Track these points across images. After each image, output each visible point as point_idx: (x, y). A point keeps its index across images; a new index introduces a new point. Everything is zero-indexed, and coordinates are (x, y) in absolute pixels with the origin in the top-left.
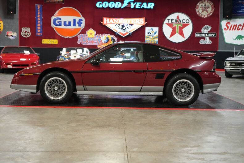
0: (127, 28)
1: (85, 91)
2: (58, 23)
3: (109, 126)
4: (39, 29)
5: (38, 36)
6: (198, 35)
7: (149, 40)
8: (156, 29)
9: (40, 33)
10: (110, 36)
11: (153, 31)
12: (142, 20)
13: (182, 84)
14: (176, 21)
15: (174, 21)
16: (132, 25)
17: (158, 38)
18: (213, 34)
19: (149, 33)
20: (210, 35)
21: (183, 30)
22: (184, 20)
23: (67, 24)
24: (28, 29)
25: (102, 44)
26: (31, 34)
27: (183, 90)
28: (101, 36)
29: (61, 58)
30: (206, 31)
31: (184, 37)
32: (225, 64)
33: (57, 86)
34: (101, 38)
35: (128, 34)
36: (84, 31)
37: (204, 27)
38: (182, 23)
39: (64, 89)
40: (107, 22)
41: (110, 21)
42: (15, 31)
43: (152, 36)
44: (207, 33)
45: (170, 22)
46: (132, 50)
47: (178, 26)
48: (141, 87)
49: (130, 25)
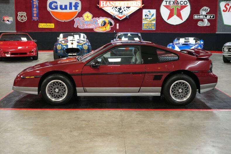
0: (124, 11)
1: (85, 92)
2: (54, 6)
3: (110, 135)
4: (35, 13)
5: (34, 20)
6: (196, 17)
7: (146, 23)
8: (154, 11)
9: (36, 17)
10: (107, 20)
11: (150, 13)
12: (139, 2)
13: (179, 85)
14: (174, 2)
15: (172, 3)
16: (129, 7)
17: (155, 20)
18: (212, 15)
19: (147, 16)
20: (208, 17)
21: (181, 12)
22: (182, 1)
23: (63, 7)
24: (25, 14)
25: (99, 27)
26: (27, 19)
27: (180, 90)
28: (97, 19)
29: (58, 45)
30: (204, 13)
31: (182, 19)
32: (223, 50)
33: (58, 88)
34: (97, 21)
35: (125, 17)
36: (80, 15)
37: (203, 8)
38: (180, 5)
39: (65, 91)
40: (103, 5)
41: (107, 4)
42: (11, 16)
43: (150, 19)
44: (206, 14)
45: (168, 4)
46: (129, 35)
47: (175, 8)
48: (139, 88)
49: (127, 7)
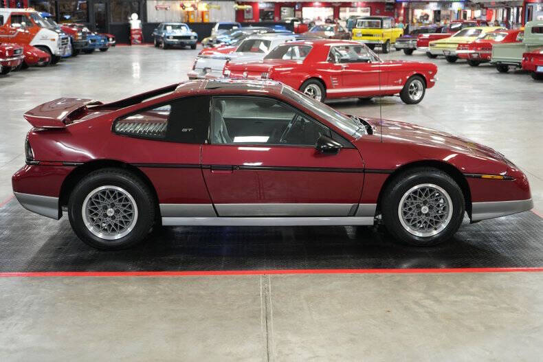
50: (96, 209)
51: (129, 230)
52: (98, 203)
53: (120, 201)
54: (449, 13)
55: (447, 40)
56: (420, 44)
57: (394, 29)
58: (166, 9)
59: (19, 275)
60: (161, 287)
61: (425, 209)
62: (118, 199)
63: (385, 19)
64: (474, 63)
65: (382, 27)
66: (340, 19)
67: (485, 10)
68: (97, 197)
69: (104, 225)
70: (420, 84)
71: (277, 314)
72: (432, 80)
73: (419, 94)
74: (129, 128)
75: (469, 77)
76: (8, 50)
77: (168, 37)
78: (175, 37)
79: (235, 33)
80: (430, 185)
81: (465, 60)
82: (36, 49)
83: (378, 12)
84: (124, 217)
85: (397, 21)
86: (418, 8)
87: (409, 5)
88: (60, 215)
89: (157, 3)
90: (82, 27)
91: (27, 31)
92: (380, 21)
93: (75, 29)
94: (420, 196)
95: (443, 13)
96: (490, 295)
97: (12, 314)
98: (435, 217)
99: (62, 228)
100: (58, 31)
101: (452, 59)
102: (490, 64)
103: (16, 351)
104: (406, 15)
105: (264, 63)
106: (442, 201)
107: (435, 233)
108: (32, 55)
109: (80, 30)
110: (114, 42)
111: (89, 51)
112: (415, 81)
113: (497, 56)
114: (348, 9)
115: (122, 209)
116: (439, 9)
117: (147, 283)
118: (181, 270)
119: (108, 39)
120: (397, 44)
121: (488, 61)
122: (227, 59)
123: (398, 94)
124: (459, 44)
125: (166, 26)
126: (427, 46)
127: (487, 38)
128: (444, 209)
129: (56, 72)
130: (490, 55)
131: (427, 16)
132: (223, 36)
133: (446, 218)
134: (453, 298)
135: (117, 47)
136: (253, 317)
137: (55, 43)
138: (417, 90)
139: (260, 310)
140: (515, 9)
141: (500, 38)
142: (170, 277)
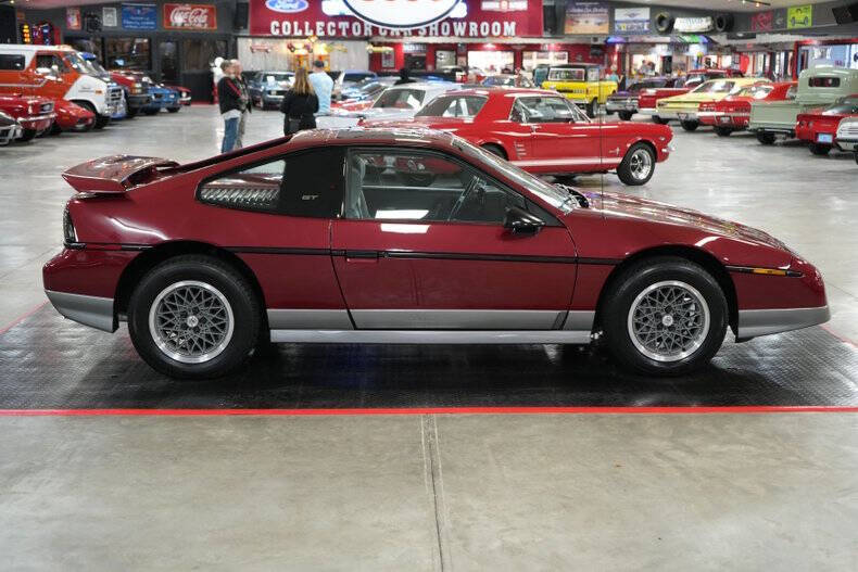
50: (171, 316)
51: (222, 347)
52: (174, 307)
53: (207, 304)
54: (685, 61)
55: (682, 98)
56: (643, 104)
57: (603, 83)
58: (266, 51)
59: (51, 413)
60: (269, 431)
61: (668, 320)
62: (204, 301)
63: (591, 67)
64: (724, 131)
65: (586, 80)
66: (523, 69)
67: (738, 56)
68: (172, 298)
69: (181, 342)
70: (646, 156)
71: (449, 468)
72: (664, 150)
73: (646, 170)
74: (222, 196)
75: (716, 150)
76: (32, 105)
77: (269, 92)
78: (279, 93)
79: (369, 85)
80: (676, 283)
81: (711, 128)
82: (73, 105)
83: (579, 58)
84: (213, 329)
85: (608, 71)
86: (639, 53)
87: (625, 48)
88: (116, 327)
89: (254, 43)
90: (142, 76)
91: (60, 80)
92: (583, 70)
93: (131, 78)
94: (661, 299)
95: (676, 60)
96: (771, 444)
97: (43, 467)
98: (683, 331)
99: (117, 348)
100: (107, 79)
101: (691, 126)
102: (747, 133)
103: (50, 519)
104: (621, 62)
105: (415, 122)
106: (693, 307)
107: (684, 355)
108: (68, 114)
109: (138, 80)
110: (189, 98)
111: (152, 111)
112: (640, 151)
113: (757, 120)
114: (535, 54)
115: (210, 317)
116: (669, 54)
117: (249, 426)
118: (300, 408)
119: (181, 93)
120: (609, 104)
121: (744, 127)
122: (360, 116)
123: (615, 171)
124: (702, 104)
125: (266, 75)
126: (654, 107)
127: (742, 94)
128: (696, 320)
129: (103, 139)
130: (748, 118)
131: (652, 66)
132: (350, 90)
133: (701, 333)
134: (714, 447)
135: (193, 106)
136: (413, 472)
137: (102, 97)
138: (643, 164)
139: (422, 464)
140: (783, 55)
141: (761, 95)
142: (284, 416)
